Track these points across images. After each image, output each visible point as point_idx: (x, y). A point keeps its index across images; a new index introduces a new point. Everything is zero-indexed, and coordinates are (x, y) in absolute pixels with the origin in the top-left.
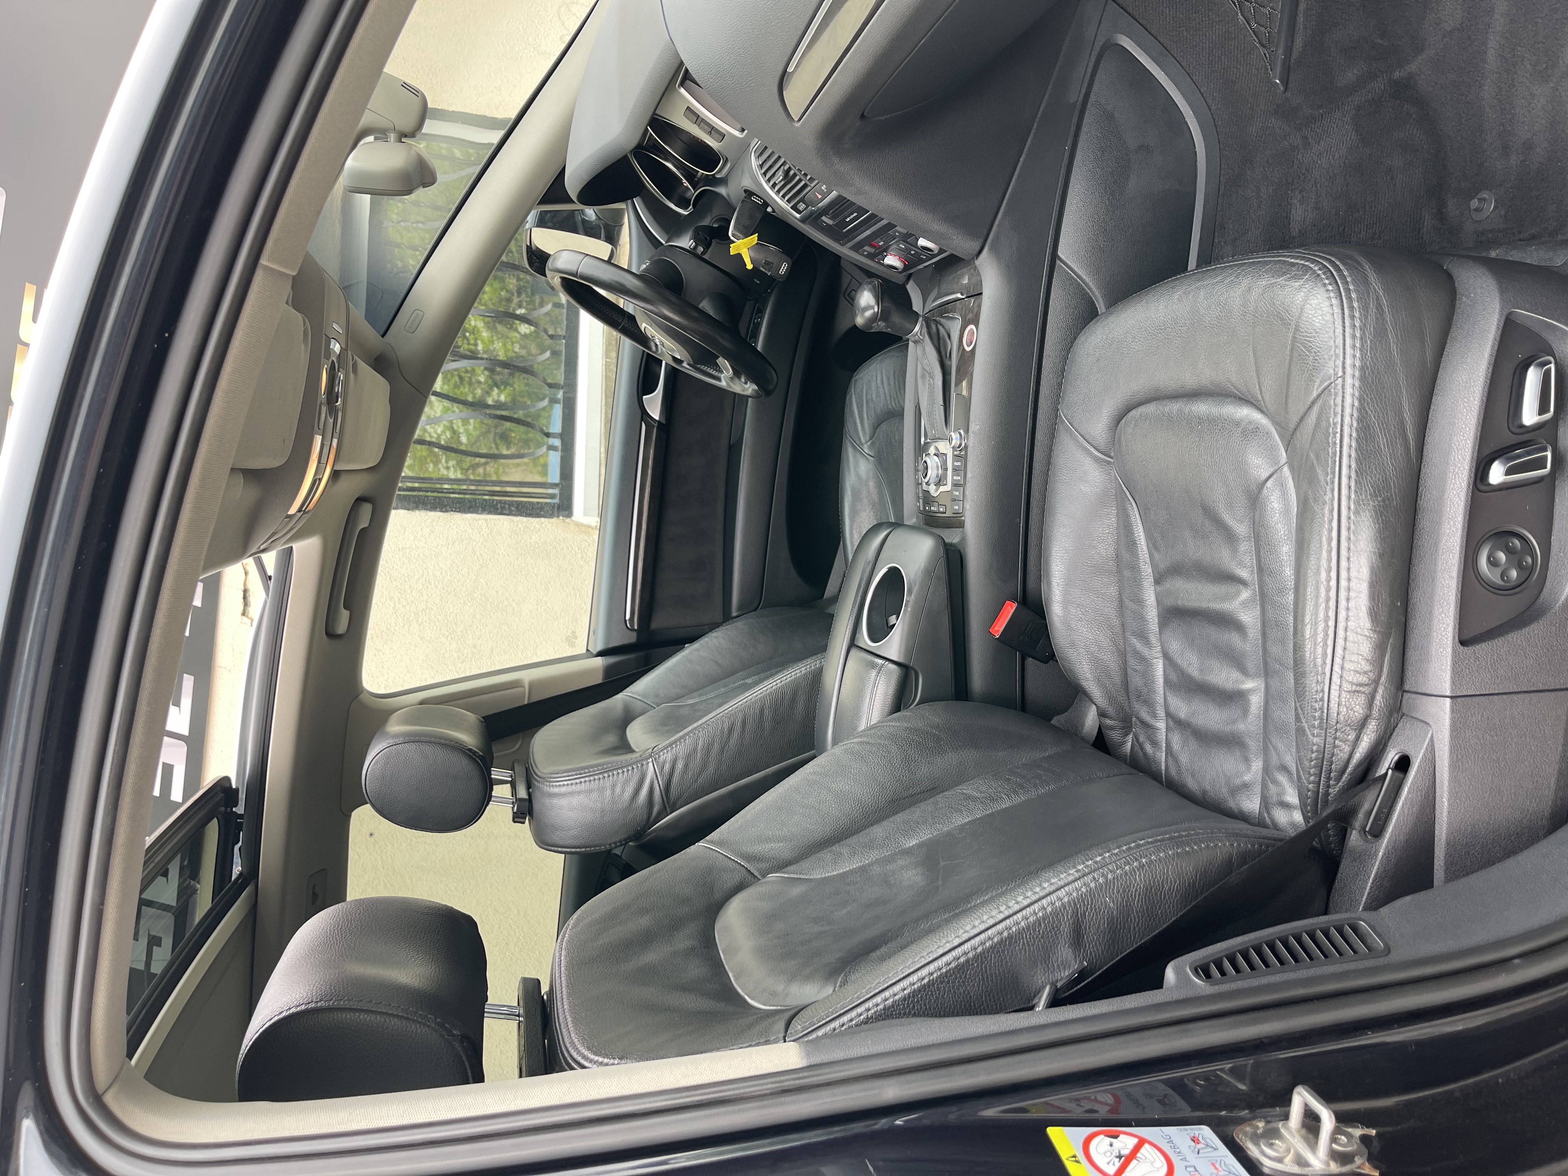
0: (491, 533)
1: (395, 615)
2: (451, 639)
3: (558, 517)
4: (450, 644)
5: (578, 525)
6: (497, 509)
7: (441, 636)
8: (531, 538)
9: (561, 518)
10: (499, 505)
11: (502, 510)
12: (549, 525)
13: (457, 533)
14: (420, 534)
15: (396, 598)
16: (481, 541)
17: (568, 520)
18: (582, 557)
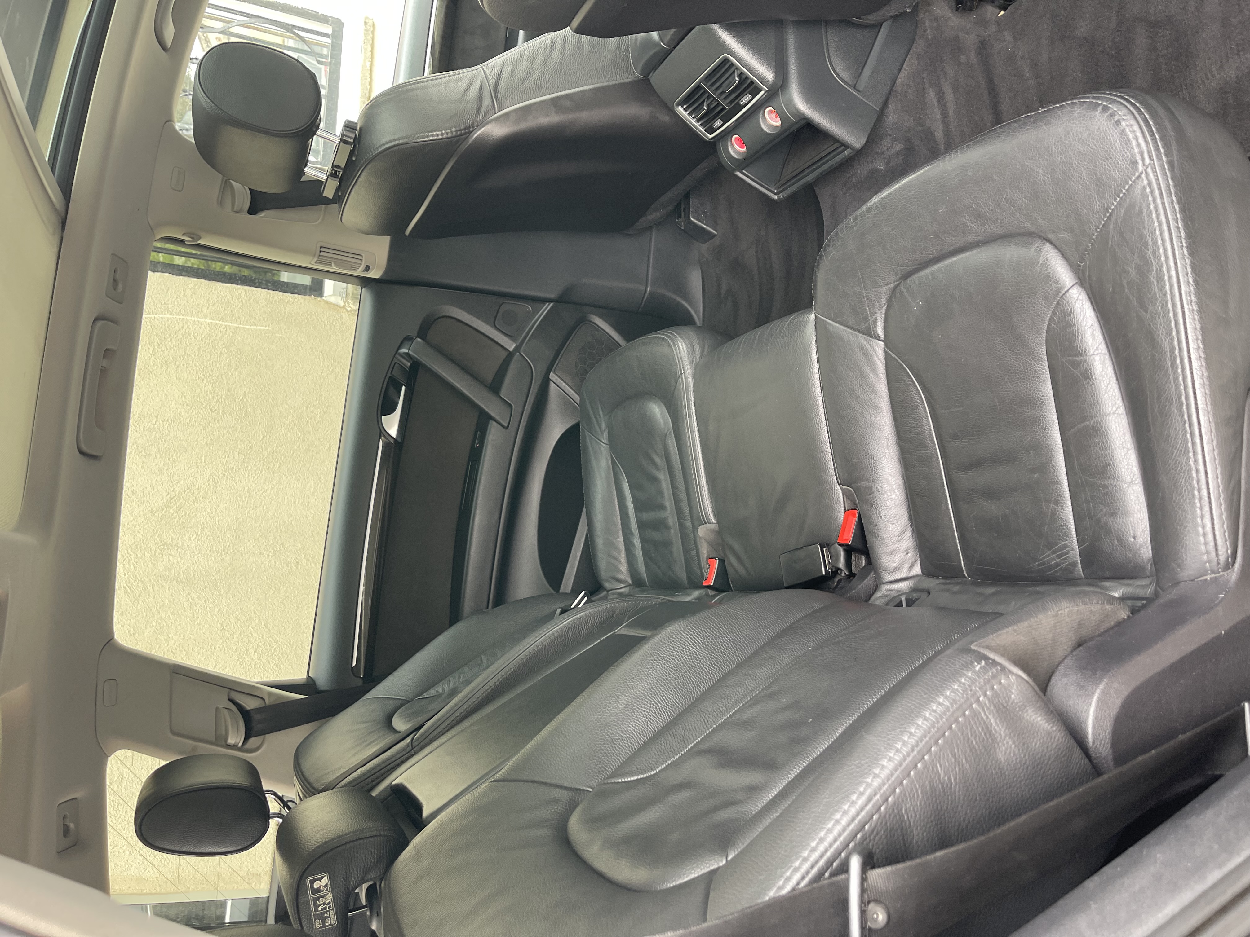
0: (249, 300)
1: (153, 358)
2: (207, 381)
3: (310, 295)
4: (206, 385)
5: (327, 302)
6: (256, 283)
7: (197, 378)
8: (285, 309)
9: (313, 296)
10: (257, 281)
11: (259, 285)
12: (302, 301)
13: (218, 297)
14: (182, 294)
15: (156, 343)
16: (239, 306)
17: (319, 299)
18: (331, 328)
